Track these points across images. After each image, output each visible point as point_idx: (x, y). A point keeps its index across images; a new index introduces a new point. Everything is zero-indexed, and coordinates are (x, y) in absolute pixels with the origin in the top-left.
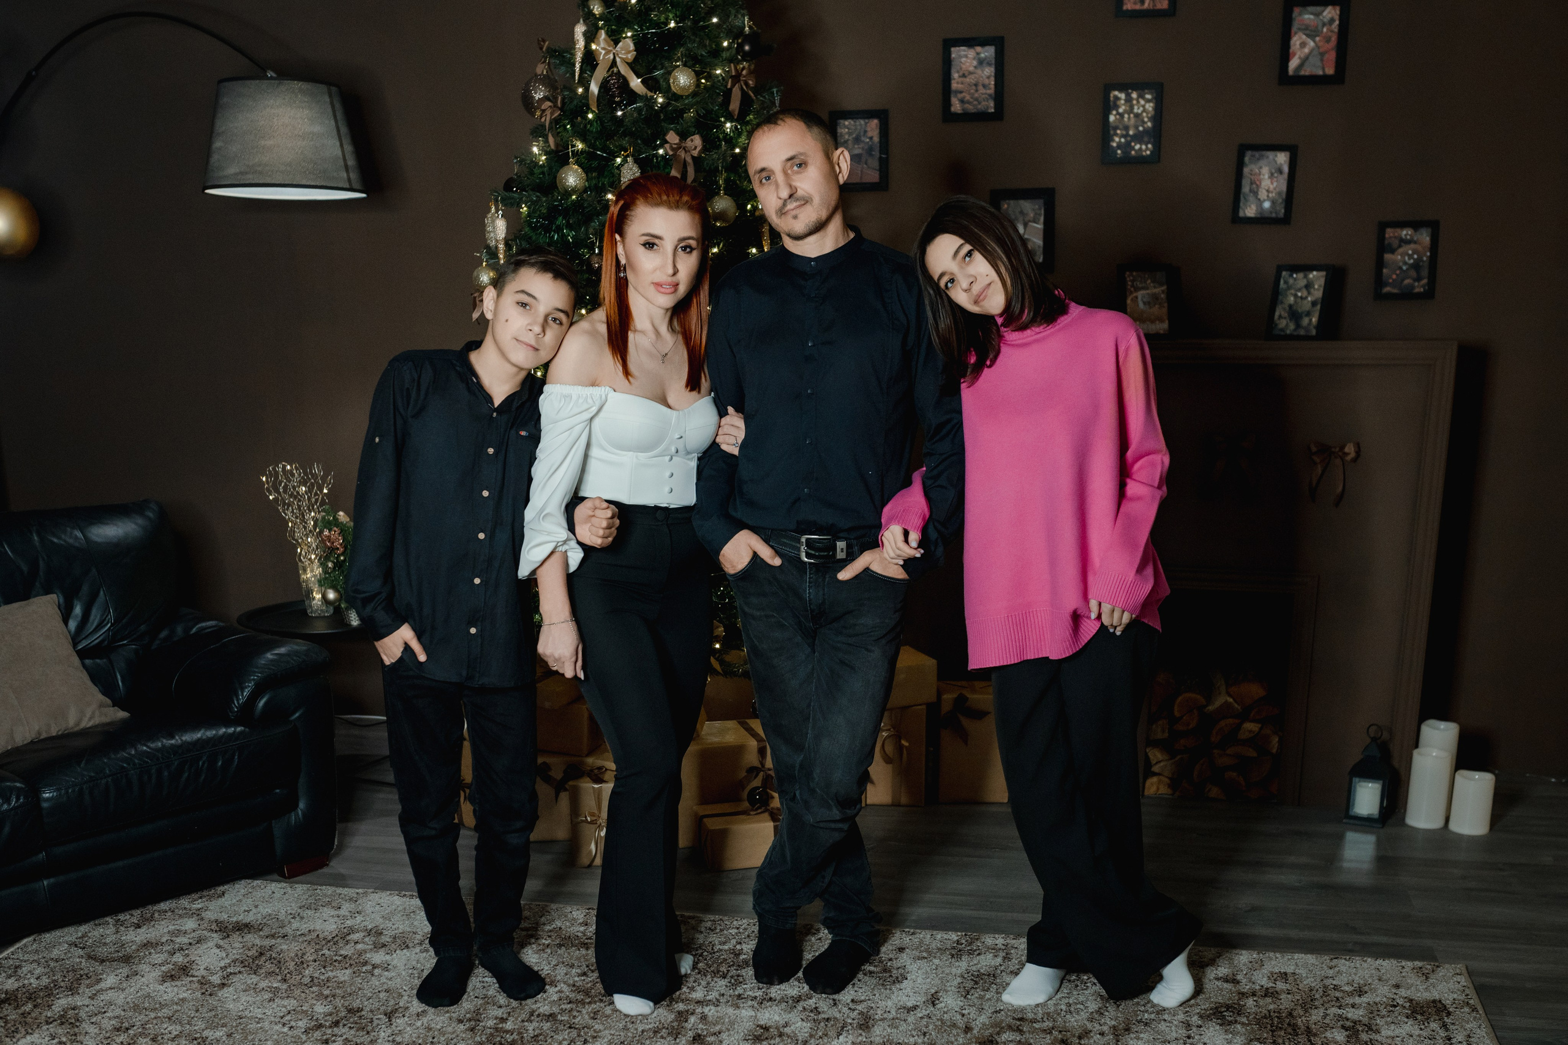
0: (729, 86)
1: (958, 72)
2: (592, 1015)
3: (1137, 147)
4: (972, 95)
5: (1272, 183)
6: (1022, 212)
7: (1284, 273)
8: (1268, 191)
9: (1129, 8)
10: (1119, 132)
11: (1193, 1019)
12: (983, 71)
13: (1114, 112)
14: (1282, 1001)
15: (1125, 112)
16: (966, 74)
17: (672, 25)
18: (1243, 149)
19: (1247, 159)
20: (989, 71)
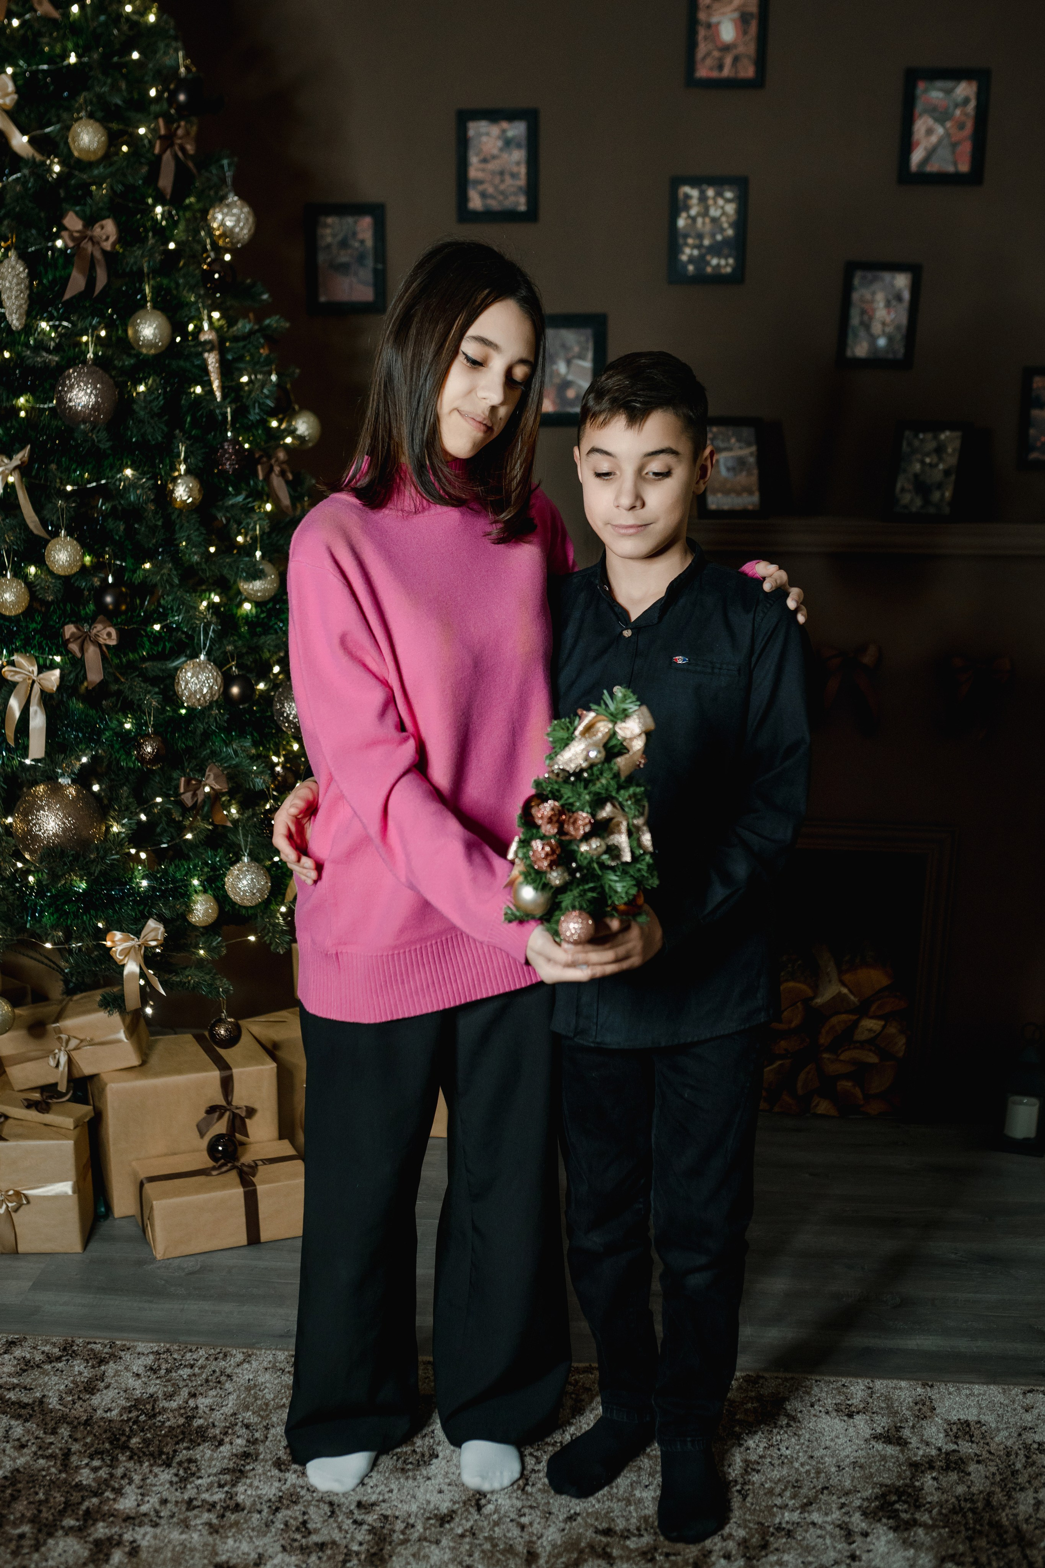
0: (157, 150)
1: (477, 155)
3: (714, 261)
4: (496, 187)
5: (889, 313)
6: (564, 346)
7: (907, 433)
8: (884, 324)
9: (705, 76)
10: (690, 241)
11: (853, 1519)
12: (511, 155)
13: (685, 215)
14: (971, 1478)
15: (699, 214)
16: (489, 159)
17: (73, 59)
18: (851, 268)
19: (856, 281)
20: (518, 155)
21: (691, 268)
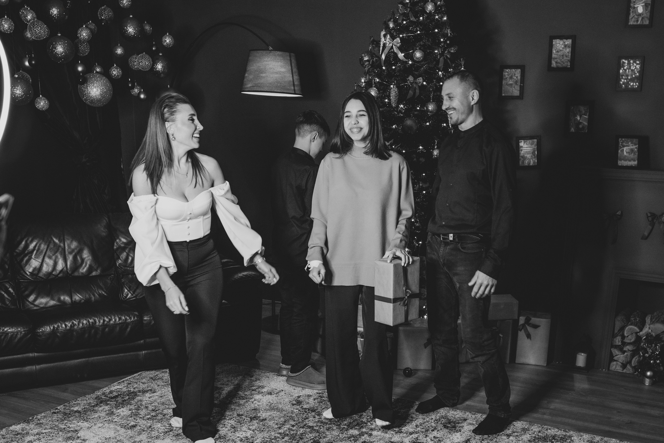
0: (439, 58)
1: (555, 50)
2: (328, 429)
3: (632, 84)
4: (561, 60)
6: (579, 111)
9: (631, 24)
10: (624, 77)
12: (566, 50)
13: (622, 69)
15: (627, 68)
16: (559, 51)
17: (419, 32)
20: (568, 50)
21: (623, 86)
